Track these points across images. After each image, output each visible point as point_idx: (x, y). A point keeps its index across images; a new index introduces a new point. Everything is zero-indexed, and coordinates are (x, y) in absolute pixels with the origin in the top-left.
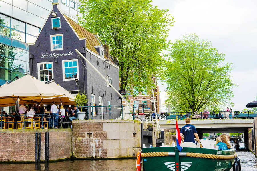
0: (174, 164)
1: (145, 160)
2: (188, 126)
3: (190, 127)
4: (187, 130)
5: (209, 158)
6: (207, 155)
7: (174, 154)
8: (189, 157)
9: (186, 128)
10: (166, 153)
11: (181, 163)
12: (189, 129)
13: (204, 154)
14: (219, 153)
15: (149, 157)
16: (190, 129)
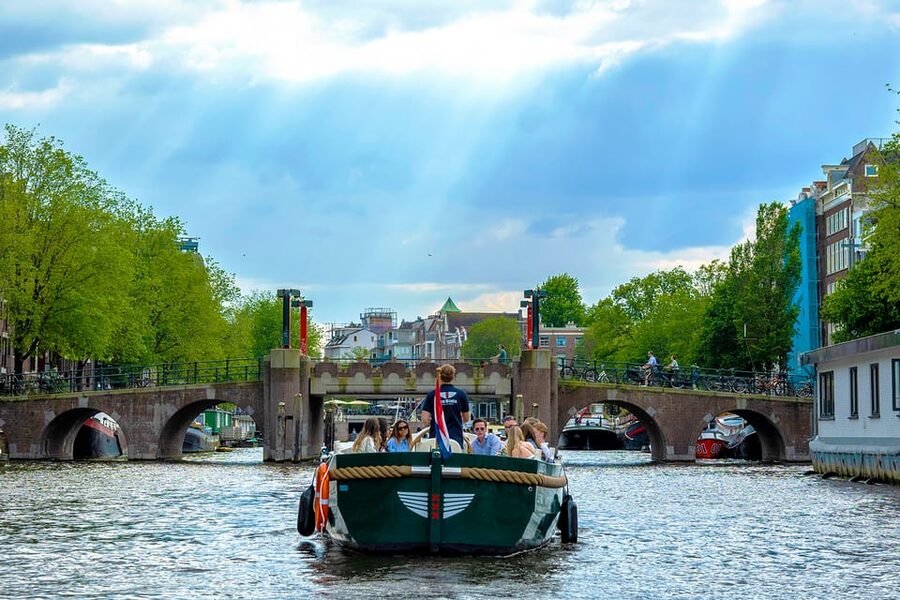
0: (426, 499)
1: (344, 488)
2: (446, 392)
3: (452, 394)
5: (520, 481)
6: (515, 473)
7: (427, 470)
8: (468, 479)
10: (404, 469)
11: (445, 495)
12: (450, 399)
13: (506, 472)
14: (541, 470)
15: (357, 480)
16: (452, 401)
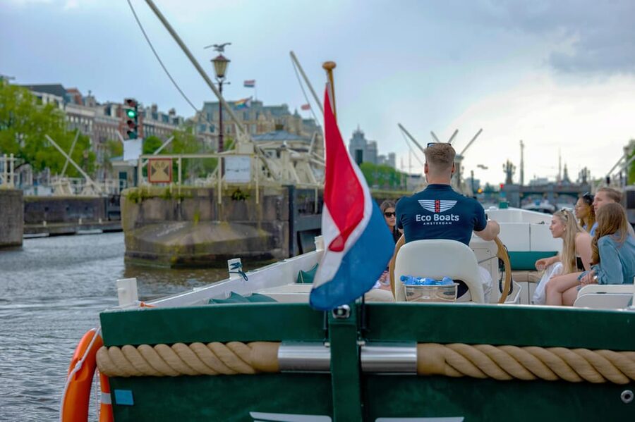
2: (438, 199)
3: (447, 205)
4: (429, 218)
7: (320, 353)
9: (429, 205)
12: (445, 213)
16: (448, 218)
